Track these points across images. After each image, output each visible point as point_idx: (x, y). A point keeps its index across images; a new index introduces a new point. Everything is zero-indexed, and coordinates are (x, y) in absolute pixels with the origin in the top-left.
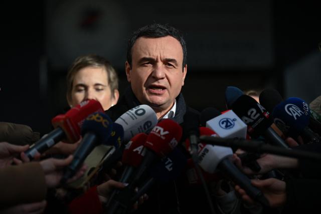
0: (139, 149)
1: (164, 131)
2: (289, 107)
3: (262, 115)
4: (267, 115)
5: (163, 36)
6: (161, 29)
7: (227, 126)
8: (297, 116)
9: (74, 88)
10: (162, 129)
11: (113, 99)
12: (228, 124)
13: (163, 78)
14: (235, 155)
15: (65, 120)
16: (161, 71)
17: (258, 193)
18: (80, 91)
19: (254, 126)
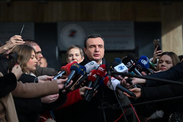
0: (94, 75)
1: (103, 69)
2: (143, 61)
3: (132, 64)
4: (134, 64)
5: (97, 37)
6: (96, 35)
7: (121, 69)
8: (145, 64)
9: (69, 56)
10: (102, 68)
11: (82, 59)
12: (121, 68)
13: (98, 52)
14: (124, 79)
15: (66, 67)
16: (98, 49)
17: (131, 93)
18: (70, 56)
19: (130, 68)
